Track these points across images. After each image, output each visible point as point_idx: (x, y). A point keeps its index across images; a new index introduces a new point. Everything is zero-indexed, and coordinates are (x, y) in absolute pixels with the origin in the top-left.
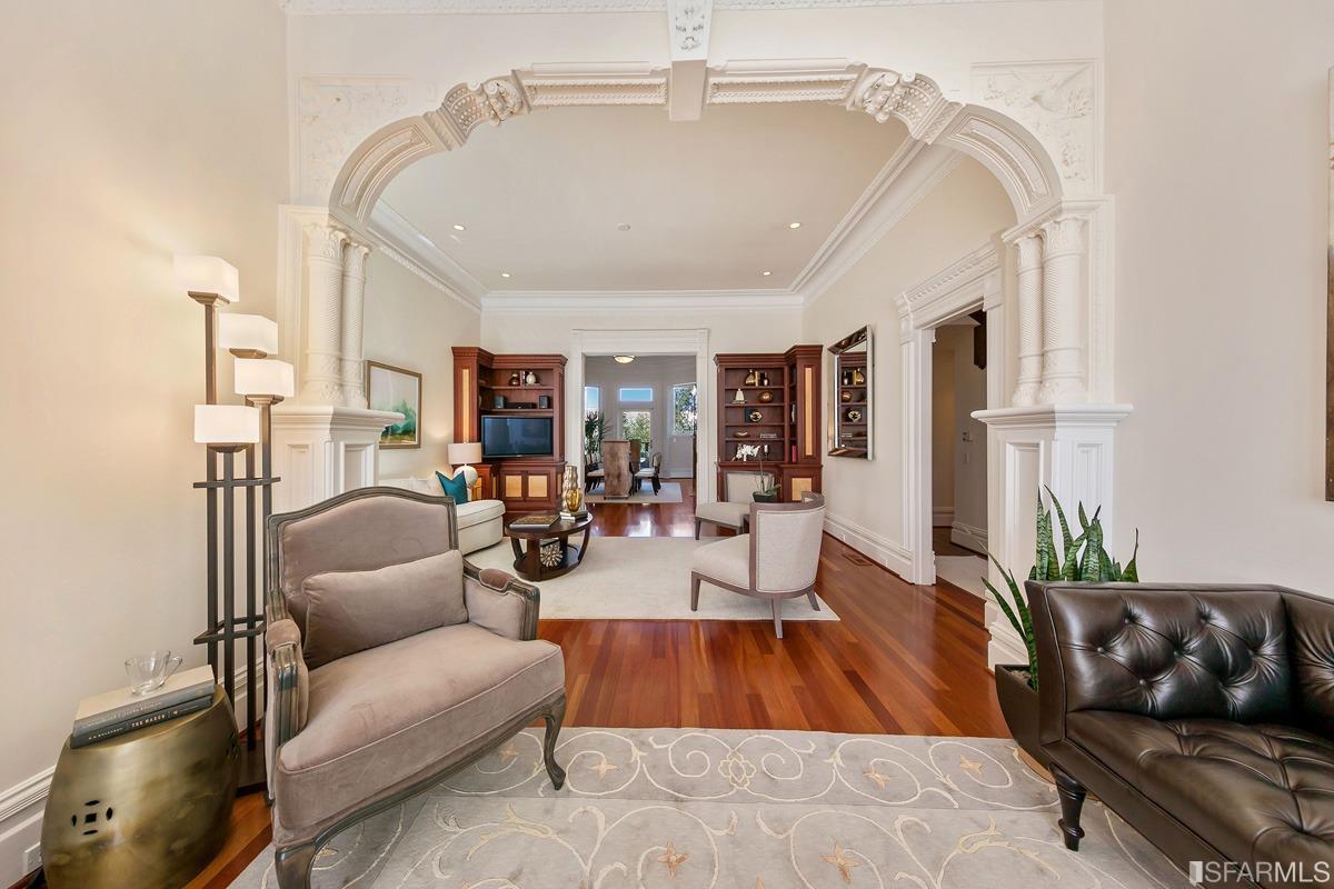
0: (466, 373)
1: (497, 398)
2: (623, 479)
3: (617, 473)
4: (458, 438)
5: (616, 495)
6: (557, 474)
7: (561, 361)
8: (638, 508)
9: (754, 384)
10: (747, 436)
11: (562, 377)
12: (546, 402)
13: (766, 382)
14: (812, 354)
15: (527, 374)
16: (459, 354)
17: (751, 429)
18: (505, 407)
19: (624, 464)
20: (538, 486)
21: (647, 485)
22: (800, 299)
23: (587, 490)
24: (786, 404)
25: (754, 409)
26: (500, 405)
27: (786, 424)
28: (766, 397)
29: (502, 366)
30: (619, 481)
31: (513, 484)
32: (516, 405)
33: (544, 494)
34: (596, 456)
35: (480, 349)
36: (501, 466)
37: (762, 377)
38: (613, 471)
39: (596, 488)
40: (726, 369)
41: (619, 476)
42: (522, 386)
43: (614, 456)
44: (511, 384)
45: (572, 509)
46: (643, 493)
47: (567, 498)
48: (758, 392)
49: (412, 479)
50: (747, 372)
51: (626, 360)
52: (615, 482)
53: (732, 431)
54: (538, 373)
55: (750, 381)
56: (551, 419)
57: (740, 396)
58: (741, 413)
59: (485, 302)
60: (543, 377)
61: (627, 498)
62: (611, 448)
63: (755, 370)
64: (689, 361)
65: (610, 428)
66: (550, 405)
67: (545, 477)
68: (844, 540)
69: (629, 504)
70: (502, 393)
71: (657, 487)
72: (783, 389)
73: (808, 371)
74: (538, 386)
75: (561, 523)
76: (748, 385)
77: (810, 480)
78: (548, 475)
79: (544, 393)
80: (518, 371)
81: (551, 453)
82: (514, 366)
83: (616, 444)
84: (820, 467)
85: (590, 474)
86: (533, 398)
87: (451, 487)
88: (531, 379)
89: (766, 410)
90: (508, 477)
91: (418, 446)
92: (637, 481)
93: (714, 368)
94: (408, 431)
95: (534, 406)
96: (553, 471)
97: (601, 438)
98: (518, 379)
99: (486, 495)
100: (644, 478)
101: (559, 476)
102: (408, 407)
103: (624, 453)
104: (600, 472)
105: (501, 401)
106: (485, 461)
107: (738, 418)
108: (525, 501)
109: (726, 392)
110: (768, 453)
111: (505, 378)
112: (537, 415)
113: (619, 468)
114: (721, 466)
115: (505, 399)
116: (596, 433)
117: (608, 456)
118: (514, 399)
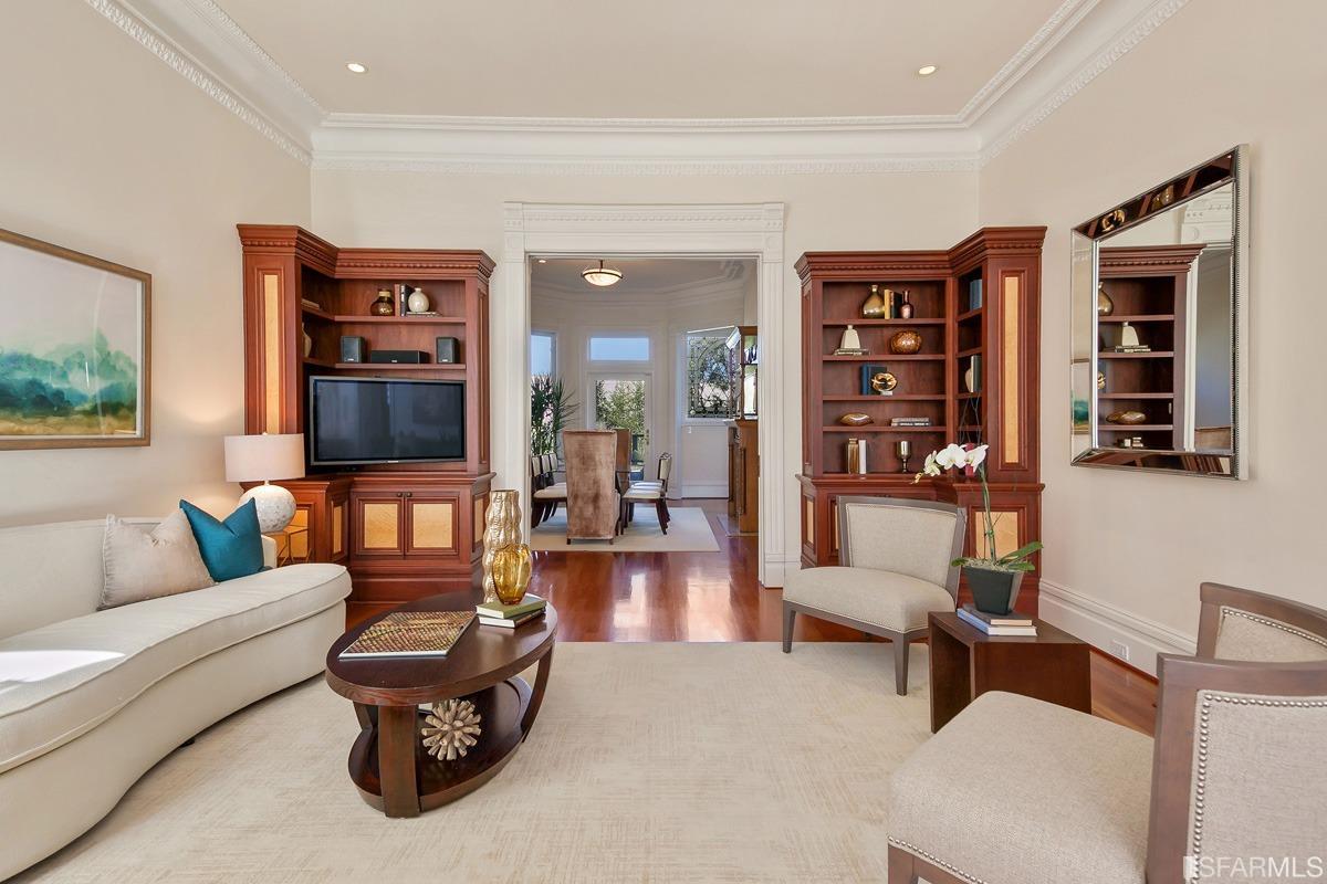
0: (271, 283)
1: (345, 339)
2: (602, 504)
3: (591, 493)
4: (254, 423)
5: (590, 535)
6: (473, 499)
7: (482, 265)
8: (632, 560)
9: (882, 316)
10: (871, 422)
11: (484, 299)
12: (450, 349)
13: (906, 311)
14: (1023, 246)
15: (409, 291)
16: (255, 241)
17: (873, 408)
18: (365, 359)
19: (606, 475)
20: (433, 525)
21: (647, 514)
22: (976, 140)
23: (535, 522)
24: (951, 357)
25: (879, 367)
26: (353, 356)
27: (950, 397)
28: (907, 341)
29: (358, 273)
30: (596, 507)
31: (379, 523)
32: (387, 357)
33: (445, 541)
34: (550, 458)
35: (301, 231)
36: (352, 484)
37: (898, 303)
38: (583, 489)
39: (550, 520)
40: (826, 285)
41: (596, 498)
42: (399, 317)
43: (587, 460)
44: (375, 313)
45: (507, 599)
46: (641, 529)
47: (493, 570)
48: (888, 333)
49: (109, 521)
50: (864, 289)
51: (605, 280)
52: (589, 511)
53: (834, 412)
54: (432, 288)
55: (872, 308)
56: (461, 386)
57: (851, 340)
58: (848, 377)
59: (320, 140)
60: (444, 297)
61: (611, 542)
62: (581, 445)
63: (882, 285)
64: (742, 270)
65: (573, 408)
66: (459, 356)
67: (449, 507)
68: (1128, 659)
69: (617, 554)
70: (359, 331)
71: (664, 518)
72: (942, 327)
73: (1012, 284)
74: (433, 317)
75: (481, 633)
76: (865, 317)
77: (1013, 516)
78: (454, 501)
79: (446, 332)
80: (390, 283)
81: (462, 455)
82: (385, 274)
83: (590, 438)
84: (1038, 489)
85: (540, 494)
86: (423, 341)
87: (217, 540)
88: (418, 302)
89: (903, 367)
90: (368, 507)
91: (145, 440)
92: (627, 508)
93: (795, 285)
94: (115, 406)
95: (425, 358)
96: (465, 493)
97: (557, 427)
98: (391, 302)
99: (319, 552)
100: (640, 501)
101: (479, 504)
102: (113, 350)
103: (605, 453)
104: (558, 490)
105: (356, 347)
106: (312, 472)
107: (845, 384)
108: (405, 556)
109: (821, 332)
110: (908, 458)
111: (364, 298)
112: (431, 377)
113: (596, 482)
114: (817, 485)
115: (365, 345)
116: (547, 419)
117: (575, 461)
118: (386, 342)
